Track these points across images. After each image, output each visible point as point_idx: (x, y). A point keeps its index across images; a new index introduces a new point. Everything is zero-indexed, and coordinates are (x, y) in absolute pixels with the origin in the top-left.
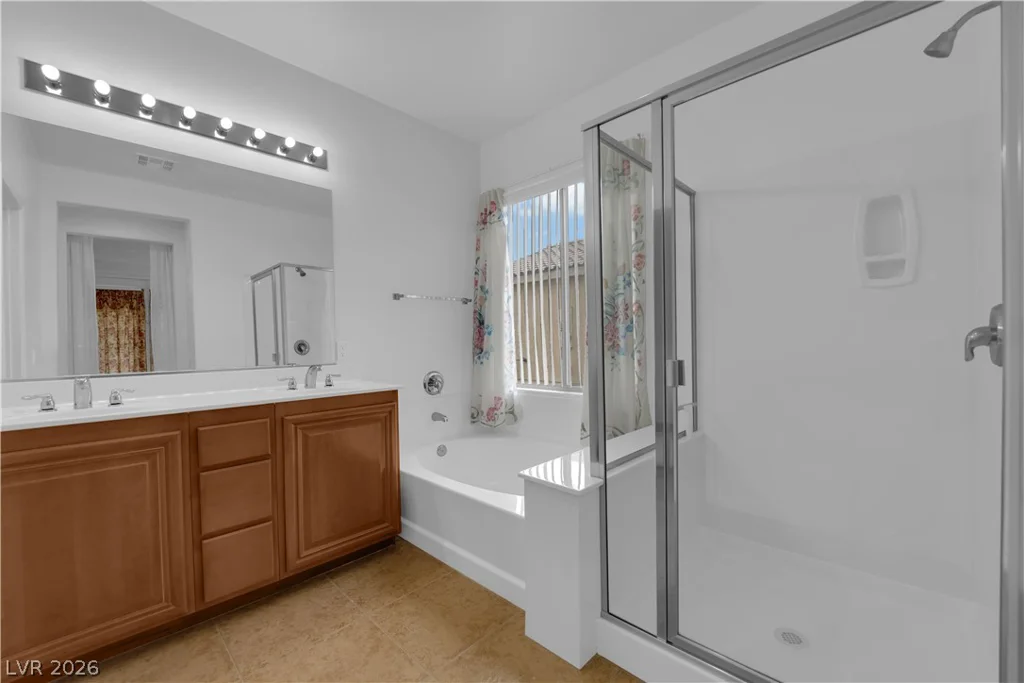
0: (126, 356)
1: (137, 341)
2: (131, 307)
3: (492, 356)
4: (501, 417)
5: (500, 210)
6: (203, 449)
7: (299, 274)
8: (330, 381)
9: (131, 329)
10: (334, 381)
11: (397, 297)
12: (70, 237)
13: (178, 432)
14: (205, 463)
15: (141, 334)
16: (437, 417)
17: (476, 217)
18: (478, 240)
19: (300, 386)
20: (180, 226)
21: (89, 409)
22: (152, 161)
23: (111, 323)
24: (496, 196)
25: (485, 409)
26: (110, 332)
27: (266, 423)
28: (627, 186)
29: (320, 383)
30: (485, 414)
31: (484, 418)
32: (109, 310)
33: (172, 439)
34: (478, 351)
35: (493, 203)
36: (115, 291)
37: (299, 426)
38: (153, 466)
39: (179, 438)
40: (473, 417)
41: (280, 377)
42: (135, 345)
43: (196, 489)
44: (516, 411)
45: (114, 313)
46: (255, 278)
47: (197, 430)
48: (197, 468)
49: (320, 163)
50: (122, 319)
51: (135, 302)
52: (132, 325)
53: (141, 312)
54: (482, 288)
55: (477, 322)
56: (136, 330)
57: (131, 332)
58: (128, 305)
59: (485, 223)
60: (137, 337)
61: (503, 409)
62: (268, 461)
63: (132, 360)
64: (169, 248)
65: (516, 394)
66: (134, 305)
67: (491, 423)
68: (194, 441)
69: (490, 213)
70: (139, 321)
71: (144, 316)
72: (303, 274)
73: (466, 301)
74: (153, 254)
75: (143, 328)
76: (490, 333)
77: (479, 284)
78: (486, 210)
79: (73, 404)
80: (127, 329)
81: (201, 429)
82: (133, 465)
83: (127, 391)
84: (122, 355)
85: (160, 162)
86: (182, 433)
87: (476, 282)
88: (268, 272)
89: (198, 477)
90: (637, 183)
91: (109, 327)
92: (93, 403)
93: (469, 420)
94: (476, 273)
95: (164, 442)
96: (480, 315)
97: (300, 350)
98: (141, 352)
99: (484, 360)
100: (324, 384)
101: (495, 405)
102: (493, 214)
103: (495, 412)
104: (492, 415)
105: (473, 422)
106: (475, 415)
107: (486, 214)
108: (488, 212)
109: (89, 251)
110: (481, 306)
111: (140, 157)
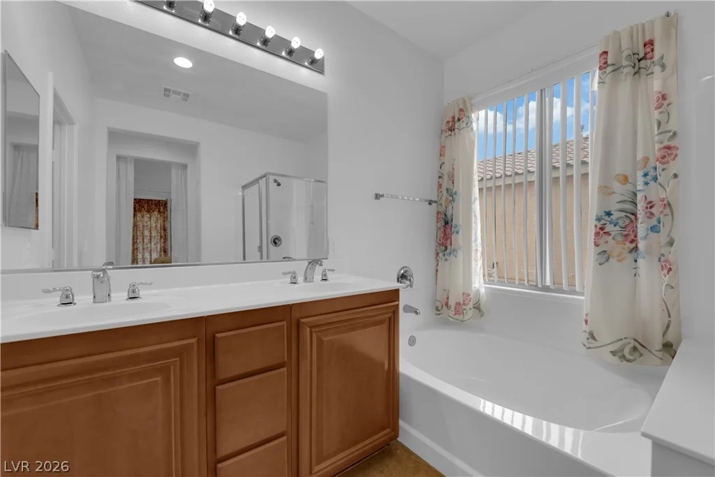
0: (155, 244)
1: (162, 234)
2: (159, 212)
3: (460, 254)
4: (470, 313)
5: (468, 117)
6: (222, 359)
7: (276, 184)
8: (325, 275)
9: (159, 226)
11: (378, 197)
12: (119, 158)
13: (194, 340)
14: (222, 375)
15: (165, 230)
16: (408, 309)
18: (442, 147)
22: (175, 92)
23: (147, 222)
24: (465, 102)
25: (452, 303)
26: (145, 228)
27: (283, 326)
28: (649, 72)
30: (453, 309)
31: (452, 312)
32: (145, 213)
33: (189, 347)
34: (443, 248)
35: (461, 110)
36: (149, 200)
37: (314, 330)
38: (167, 381)
39: (195, 347)
40: (437, 309)
42: (161, 237)
43: (212, 403)
44: (482, 308)
45: (148, 216)
46: (244, 187)
47: (214, 337)
48: (214, 381)
50: (154, 219)
51: (162, 208)
52: (160, 222)
53: (165, 215)
54: (448, 190)
55: (443, 222)
56: (162, 228)
57: (159, 229)
58: (157, 210)
59: (452, 129)
60: (162, 231)
61: (471, 304)
62: (284, 369)
63: (159, 248)
64: (185, 167)
65: (483, 291)
66: (161, 210)
67: (460, 317)
68: (211, 349)
69: (459, 120)
70: (164, 221)
71: (167, 218)
72: (279, 185)
73: (430, 203)
74: (174, 171)
75: (166, 226)
76: (458, 232)
77: (444, 187)
78: (454, 118)
79: (92, 297)
80: (156, 226)
81: (218, 335)
82: (145, 381)
83: (146, 284)
84: (153, 243)
85: (179, 94)
86: (198, 341)
87: (440, 186)
88: (256, 181)
89: (215, 389)
90: (663, 67)
91: (145, 224)
92: (112, 295)
94: (440, 177)
95: (180, 353)
96: (445, 215)
97: (275, 243)
98: (165, 242)
99: (450, 257)
101: (464, 301)
102: (461, 121)
103: (464, 307)
104: (459, 309)
105: (439, 314)
106: (440, 309)
107: (454, 121)
108: (456, 119)
109: (131, 168)
110: (446, 207)
111: (166, 90)
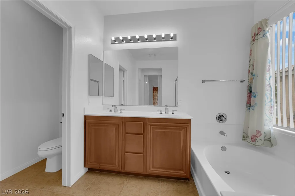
4: (260, 142)
5: (264, 31)
8: (173, 112)
10: (175, 112)
12: (145, 76)
13: (121, 122)
14: (127, 132)
16: (222, 133)
17: (250, 39)
18: (251, 50)
19: (164, 113)
20: (160, 70)
21: (117, 113)
24: (261, 24)
25: (250, 135)
27: (142, 123)
29: (170, 113)
30: (250, 137)
31: (249, 140)
34: (248, 105)
35: (259, 28)
37: (151, 127)
38: (116, 129)
40: (244, 137)
41: (158, 110)
44: (272, 141)
46: (176, 81)
48: (125, 133)
49: (174, 38)
54: (252, 74)
55: (248, 91)
59: (254, 40)
61: (262, 137)
64: (161, 76)
67: (254, 143)
69: (257, 34)
73: (242, 81)
76: (255, 97)
77: (250, 72)
78: (255, 34)
81: (126, 122)
85: (153, 55)
87: (249, 71)
89: (125, 135)
93: (242, 138)
94: (249, 67)
96: (250, 87)
99: (251, 110)
100: (171, 113)
101: (256, 135)
102: (258, 35)
103: (256, 138)
104: (254, 138)
105: (244, 140)
106: (245, 137)
107: (255, 36)
108: (256, 34)
109: (148, 78)
110: (251, 83)
111: (149, 55)
